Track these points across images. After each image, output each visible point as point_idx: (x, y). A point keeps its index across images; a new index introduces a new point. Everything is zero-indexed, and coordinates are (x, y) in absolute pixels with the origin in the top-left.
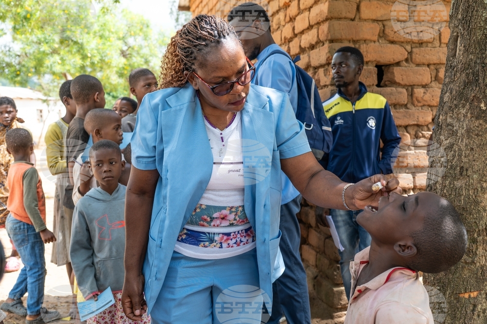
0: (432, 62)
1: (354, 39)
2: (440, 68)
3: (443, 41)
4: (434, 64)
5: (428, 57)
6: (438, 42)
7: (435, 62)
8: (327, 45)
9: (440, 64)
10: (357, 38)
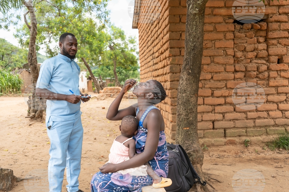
0: (211, 55)
1: (179, 47)
2: (215, 58)
3: (216, 47)
4: (213, 56)
5: (209, 53)
6: (214, 47)
7: (213, 55)
8: (169, 50)
9: (215, 56)
10: (181, 47)
